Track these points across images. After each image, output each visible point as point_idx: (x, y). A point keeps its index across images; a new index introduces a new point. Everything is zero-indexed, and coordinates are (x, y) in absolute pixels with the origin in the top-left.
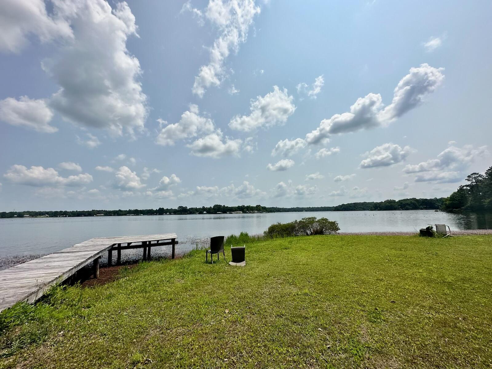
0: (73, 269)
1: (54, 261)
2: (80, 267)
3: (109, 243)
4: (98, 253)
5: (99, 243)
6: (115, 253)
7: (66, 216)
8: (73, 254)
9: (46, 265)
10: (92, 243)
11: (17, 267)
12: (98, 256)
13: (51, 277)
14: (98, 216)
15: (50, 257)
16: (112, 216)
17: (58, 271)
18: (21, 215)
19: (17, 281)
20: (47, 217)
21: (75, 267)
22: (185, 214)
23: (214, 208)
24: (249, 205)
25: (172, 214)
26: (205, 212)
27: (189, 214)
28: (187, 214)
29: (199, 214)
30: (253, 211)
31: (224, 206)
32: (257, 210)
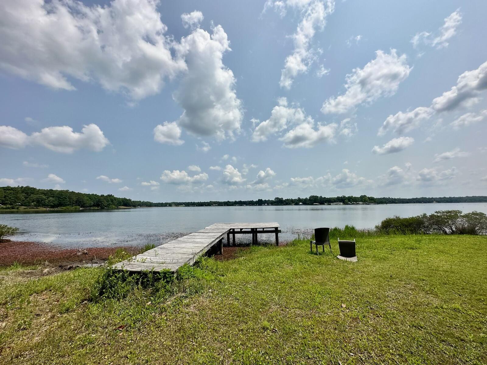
0: (208, 245)
1: (197, 238)
2: (212, 245)
3: (227, 227)
4: (221, 235)
5: (221, 227)
6: (231, 236)
7: (194, 206)
8: (206, 234)
9: (193, 240)
10: (216, 227)
11: (178, 240)
12: (221, 237)
13: (198, 249)
14: (214, 206)
15: (194, 235)
16: (223, 206)
17: (200, 246)
18: (170, 205)
19: (180, 249)
20: (184, 206)
21: (210, 244)
22: (282, 205)
23: (309, 199)
24: (351, 196)
25: (270, 205)
26: (301, 203)
27: (285, 205)
28: (283, 205)
29: (295, 205)
30: (356, 202)
31: (321, 197)
32: (362, 201)
